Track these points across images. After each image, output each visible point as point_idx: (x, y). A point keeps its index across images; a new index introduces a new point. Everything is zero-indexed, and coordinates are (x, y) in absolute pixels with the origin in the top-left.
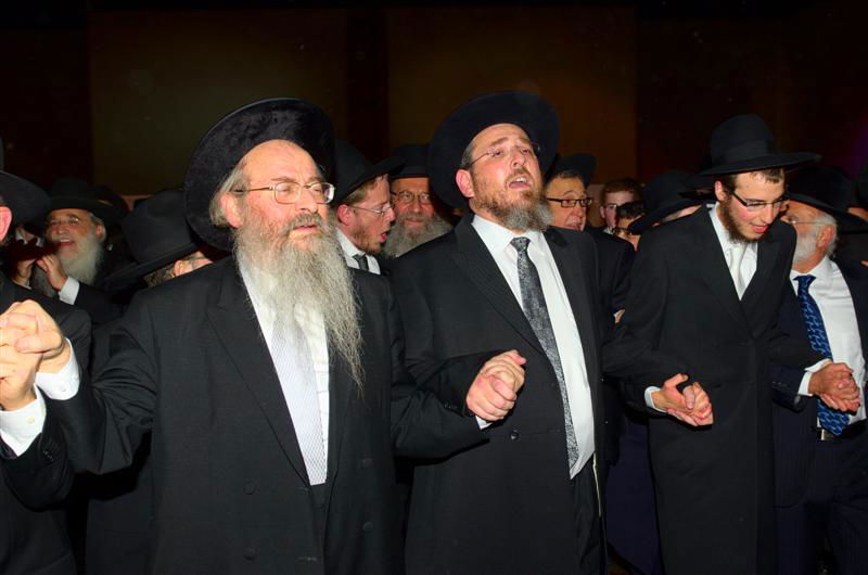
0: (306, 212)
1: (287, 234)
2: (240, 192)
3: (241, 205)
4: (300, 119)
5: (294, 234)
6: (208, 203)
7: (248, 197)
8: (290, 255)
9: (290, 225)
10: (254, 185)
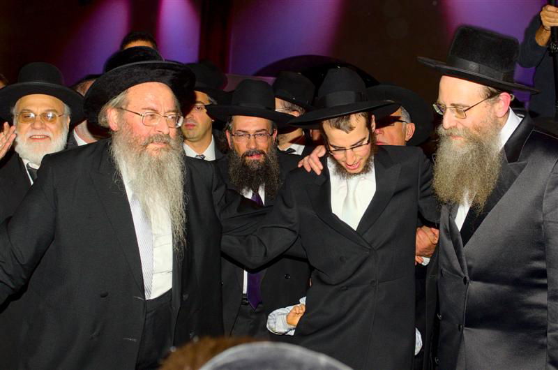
0: (161, 133)
2: (121, 109)
8: (145, 159)
9: (149, 139)
10: (131, 107)
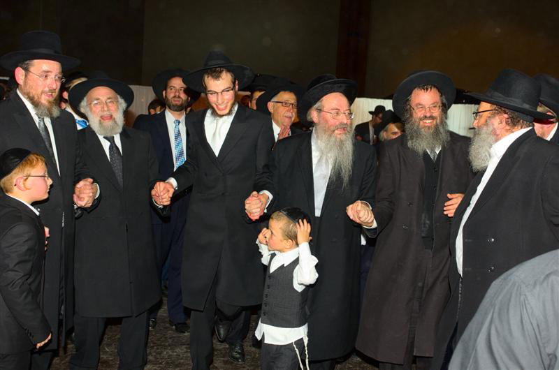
1: (334, 131)
2: (319, 110)
3: (319, 116)
4: (346, 87)
5: (336, 132)
6: (307, 112)
7: (323, 113)
8: (333, 139)
9: (336, 127)
10: (325, 109)
